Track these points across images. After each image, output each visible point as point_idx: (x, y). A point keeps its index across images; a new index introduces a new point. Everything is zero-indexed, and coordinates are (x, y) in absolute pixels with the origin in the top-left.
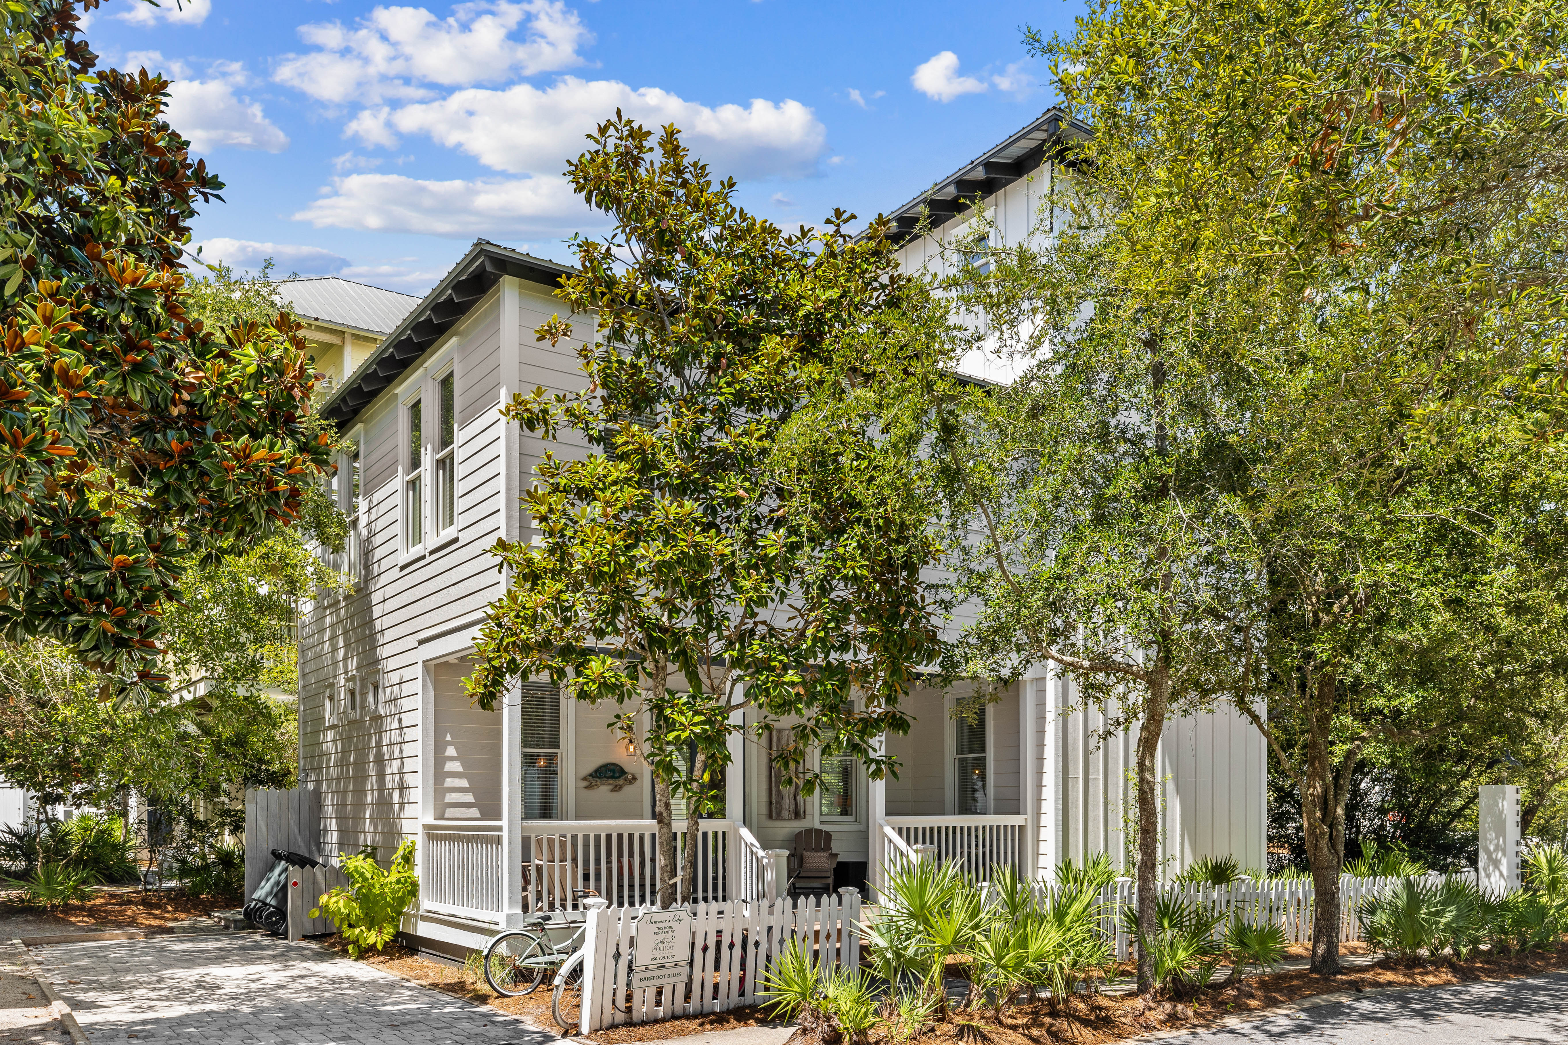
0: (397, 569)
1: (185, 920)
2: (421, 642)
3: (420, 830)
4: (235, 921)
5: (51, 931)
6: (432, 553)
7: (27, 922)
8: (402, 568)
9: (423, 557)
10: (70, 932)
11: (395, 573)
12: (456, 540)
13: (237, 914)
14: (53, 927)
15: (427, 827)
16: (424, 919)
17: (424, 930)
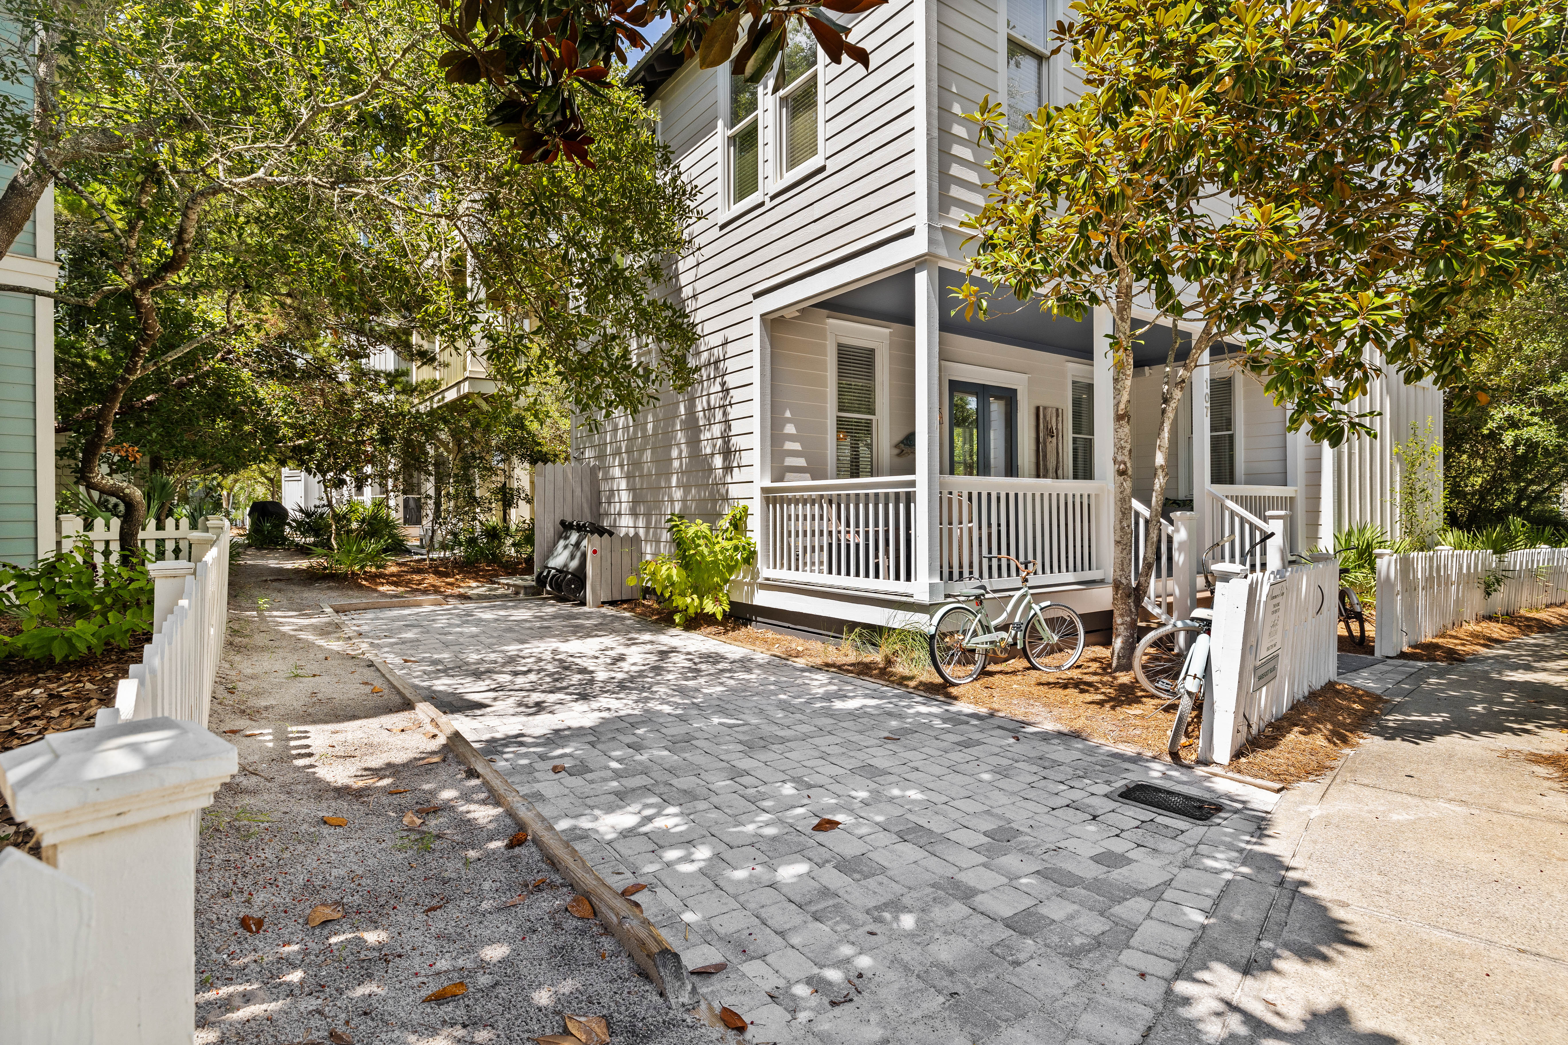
0: (717, 228)
1: (474, 587)
2: (756, 296)
3: (757, 495)
4: (525, 587)
5: (355, 598)
6: (772, 198)
7: (330, 588)
8: (722, 228)
9: (762, 204)
10: (373, 598)
11: (715, 232)
12: (823, 169)
13: (529, 580)
14: (356, 593)
15: (764, 490)
16: (763, 587)
17: (763, 599)
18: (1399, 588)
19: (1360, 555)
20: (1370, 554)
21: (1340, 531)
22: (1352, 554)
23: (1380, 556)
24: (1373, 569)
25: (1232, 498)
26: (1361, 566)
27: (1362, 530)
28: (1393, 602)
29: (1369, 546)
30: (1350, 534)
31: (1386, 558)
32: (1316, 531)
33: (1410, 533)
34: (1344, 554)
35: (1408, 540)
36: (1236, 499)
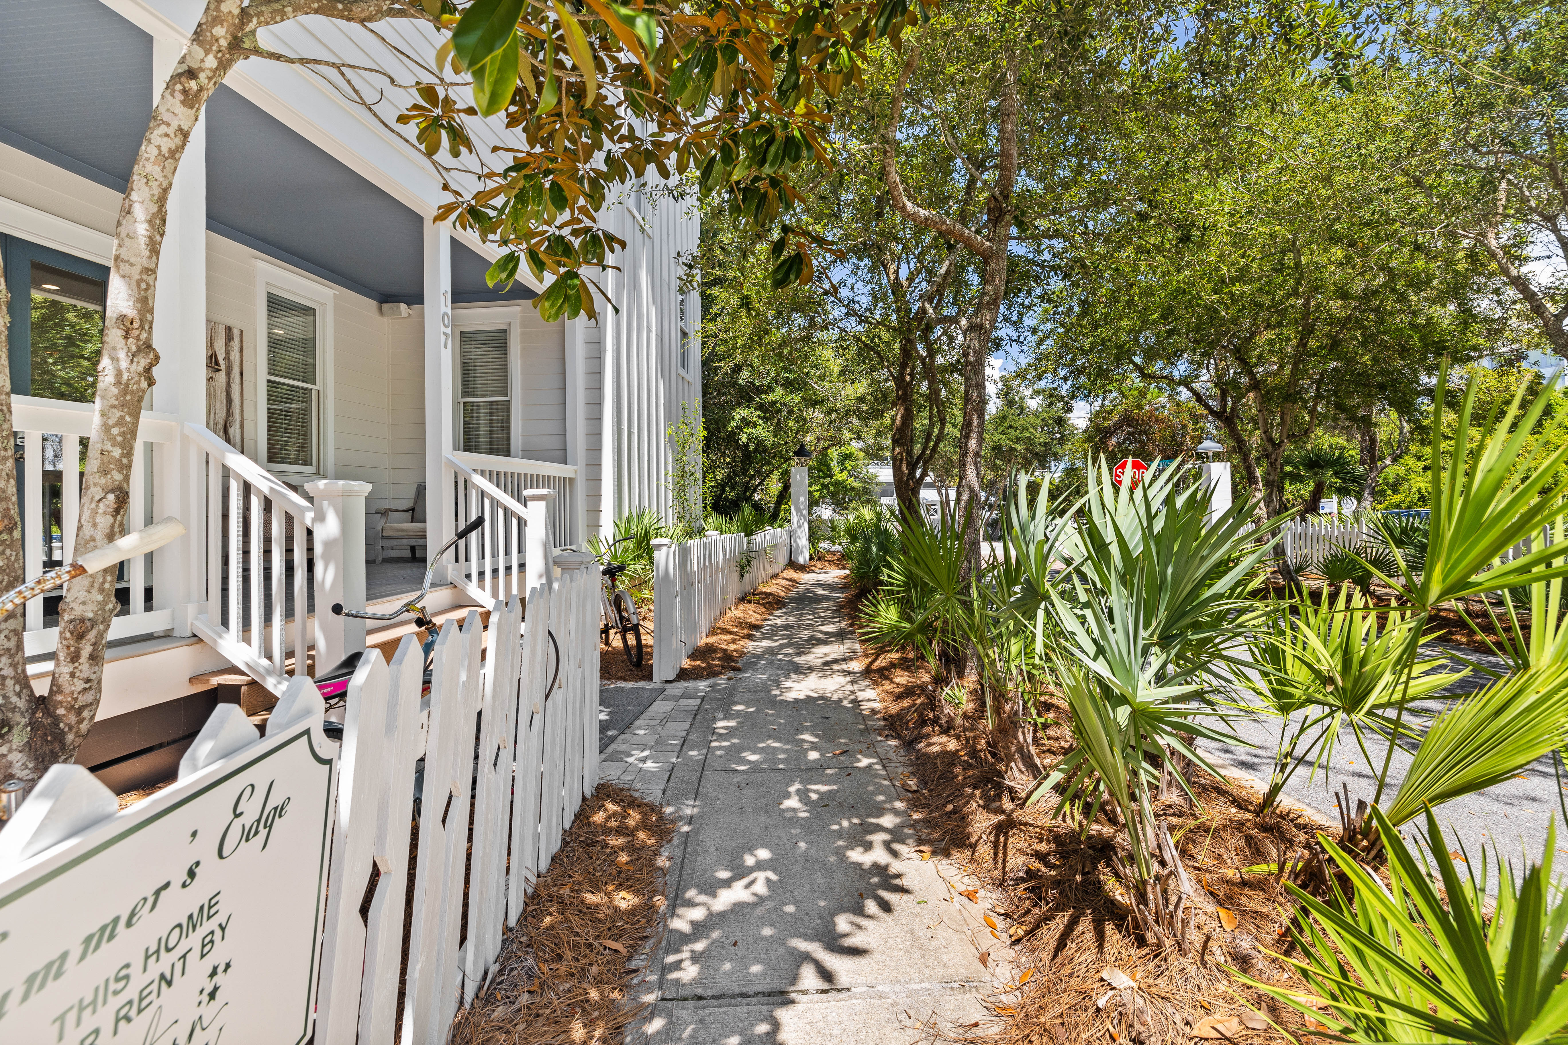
18: (678, 588)
19: (639, 544)
20: (648, 544)
21: (620, 518)
22: (631, 545)
23: (658, 547)
24: (651, 559)
25: (482, 473)
26: (639, 557)
27: (641, 516)
28: (672, 606)
29: (647, 533)
30: (629, 520)
31: (664, 550)
32: (598, 519)
33: (681, 518)
34: (624, 543)
35: (681, 525)
36: (490, 475)
